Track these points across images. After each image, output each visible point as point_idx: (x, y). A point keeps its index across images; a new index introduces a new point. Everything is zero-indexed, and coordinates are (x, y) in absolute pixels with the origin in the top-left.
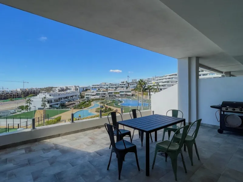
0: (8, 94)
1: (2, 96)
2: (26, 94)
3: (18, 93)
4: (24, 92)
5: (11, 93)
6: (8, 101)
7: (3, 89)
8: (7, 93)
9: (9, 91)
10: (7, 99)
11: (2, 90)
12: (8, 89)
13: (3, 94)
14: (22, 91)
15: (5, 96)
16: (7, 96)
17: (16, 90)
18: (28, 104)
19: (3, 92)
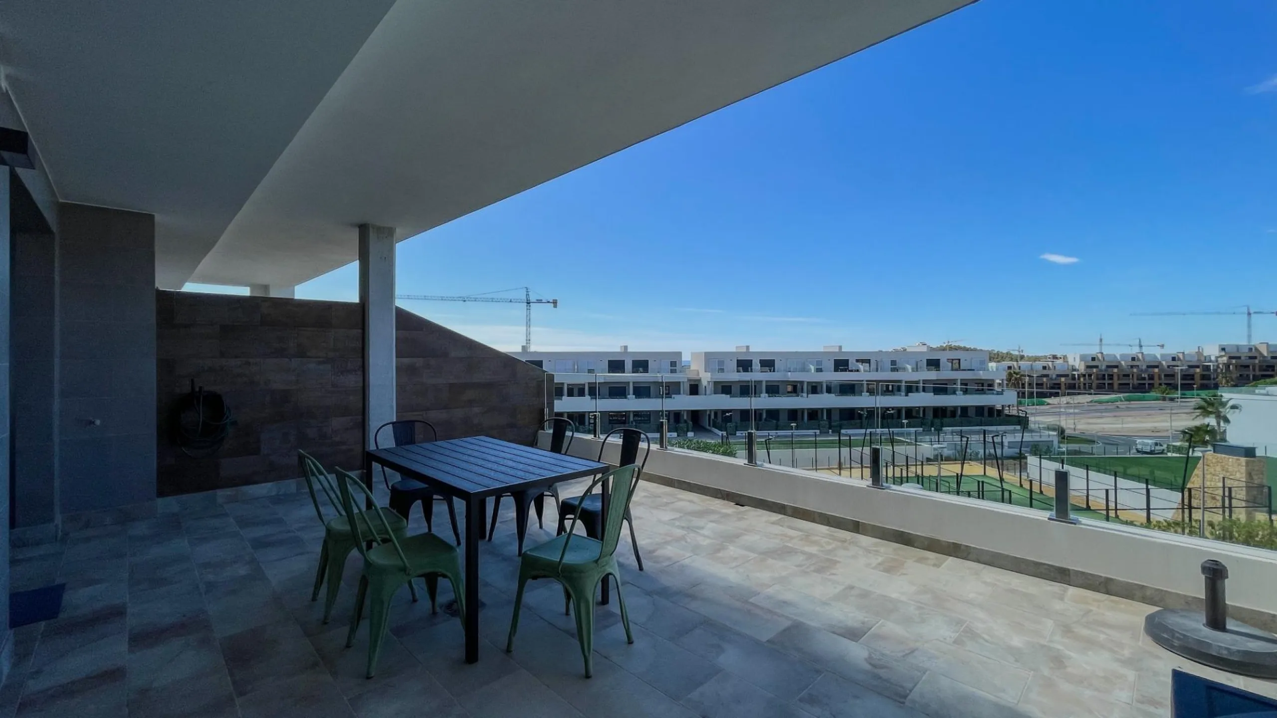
0: (1156, 370)
1: (1128, 375)
2: (1258, 373)
3: (1207, 368)
4: (1244, 361)
5: (1169, 367)
6: (1152, 400)
7: (1141, 346)
8: (1148, 367)
9: (1159, 357)
10: (1151, 386)
11: (1135, 351)
12: (1162, 346)
13: (1132, 367)
14: (1231, 358)
15: (1144, 379)
16: (1151, 377)
17: (1199, 353)
18: (1211, 421)
19: (1133, 359)
